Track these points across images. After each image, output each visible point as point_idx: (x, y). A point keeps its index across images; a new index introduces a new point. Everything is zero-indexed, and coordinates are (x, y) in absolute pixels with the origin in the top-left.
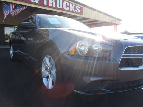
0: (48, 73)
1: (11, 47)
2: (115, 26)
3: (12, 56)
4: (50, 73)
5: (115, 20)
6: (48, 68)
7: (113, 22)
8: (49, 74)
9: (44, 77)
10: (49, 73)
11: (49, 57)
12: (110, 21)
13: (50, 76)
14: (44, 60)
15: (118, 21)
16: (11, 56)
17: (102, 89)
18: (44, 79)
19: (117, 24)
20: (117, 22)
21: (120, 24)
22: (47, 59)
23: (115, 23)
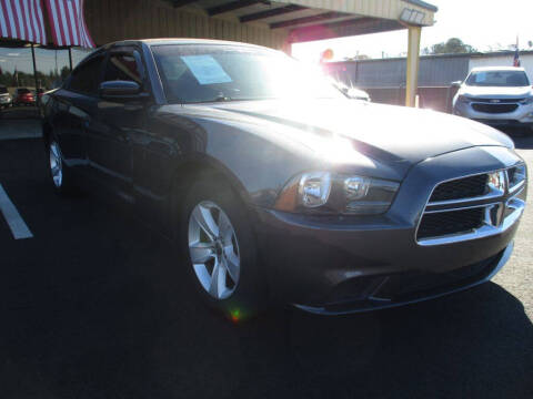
0: (209, 251)
1: (54, 148)
2: (415, 31)
3: (58, 179)
4: (219, 251)
5: (413, 11)
6: (210, 236)
7: (406, 17)
8: (215, 256)
9: (198, 263)
10: (214, 252)
11: (212, 205)
12: (393, 16)
13: (219, 262)
14: (193, 213)
15: (424, 14)
16: (55, 178)
17: (371, 298)
18: (199, 269)
19: (420, 26)
20: (420, 16)
21: (432, 25)
22: (205, 213)
23: (412, 19)
